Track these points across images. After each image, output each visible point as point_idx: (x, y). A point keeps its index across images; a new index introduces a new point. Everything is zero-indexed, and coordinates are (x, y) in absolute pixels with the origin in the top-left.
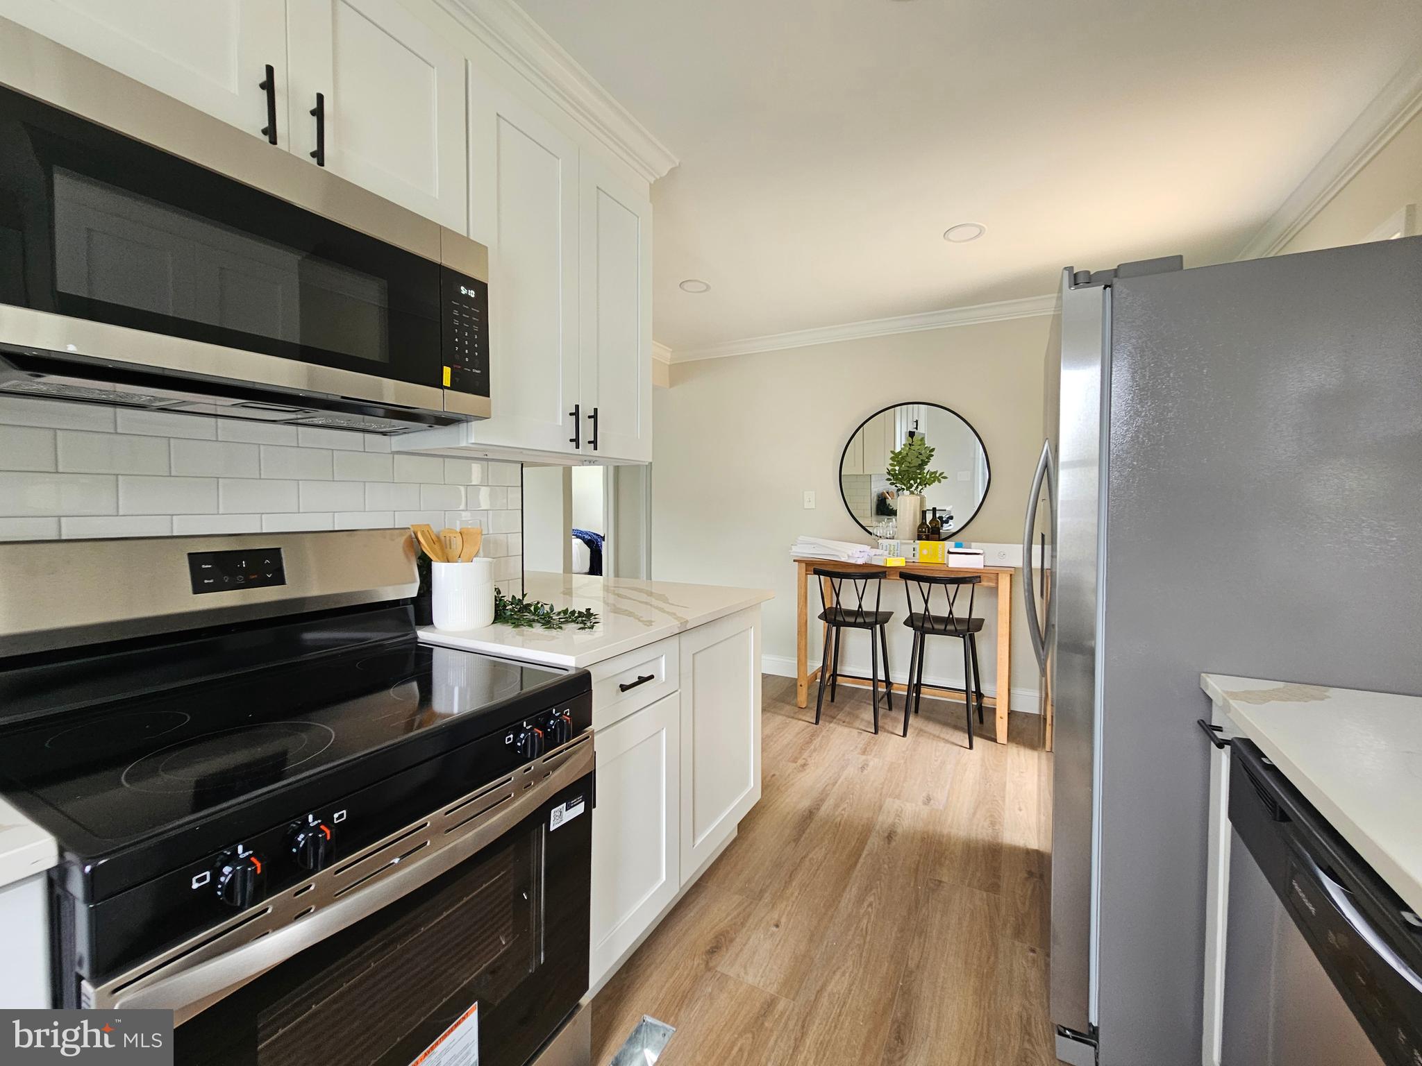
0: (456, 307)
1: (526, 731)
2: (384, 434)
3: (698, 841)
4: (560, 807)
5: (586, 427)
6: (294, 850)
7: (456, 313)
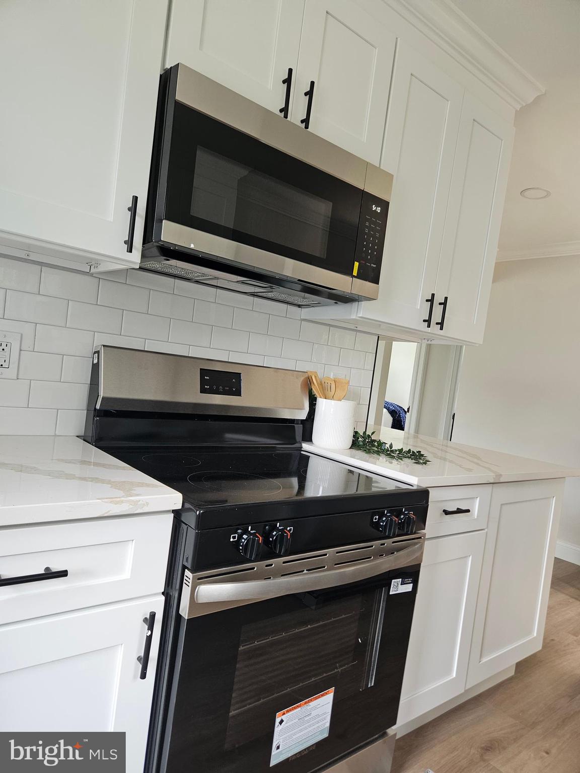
0: (367, 220)
1: (386, 516)
2: (299, 306)
3: (484, 660)
4: (398, 580)
5: (438, 310)
6: (271, 539)
7: (367, 224)
